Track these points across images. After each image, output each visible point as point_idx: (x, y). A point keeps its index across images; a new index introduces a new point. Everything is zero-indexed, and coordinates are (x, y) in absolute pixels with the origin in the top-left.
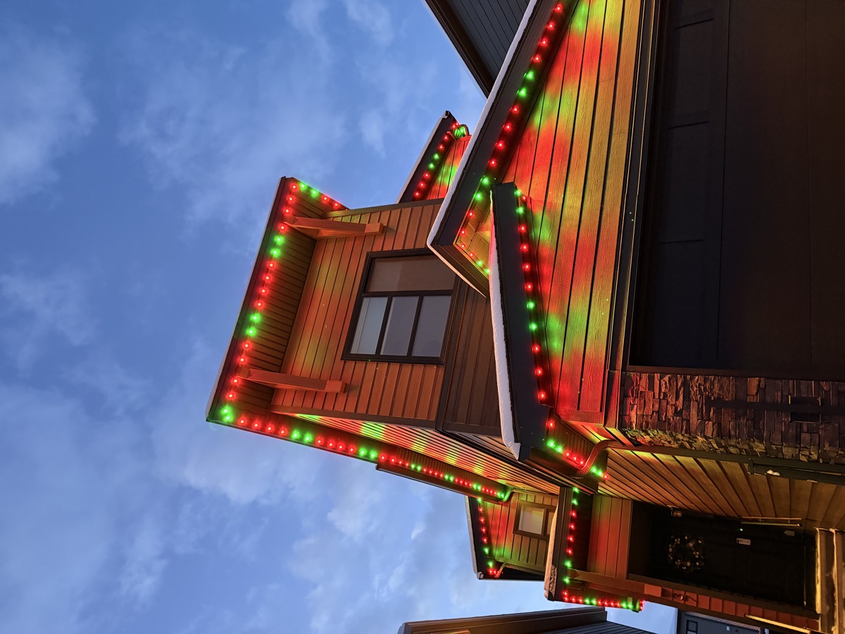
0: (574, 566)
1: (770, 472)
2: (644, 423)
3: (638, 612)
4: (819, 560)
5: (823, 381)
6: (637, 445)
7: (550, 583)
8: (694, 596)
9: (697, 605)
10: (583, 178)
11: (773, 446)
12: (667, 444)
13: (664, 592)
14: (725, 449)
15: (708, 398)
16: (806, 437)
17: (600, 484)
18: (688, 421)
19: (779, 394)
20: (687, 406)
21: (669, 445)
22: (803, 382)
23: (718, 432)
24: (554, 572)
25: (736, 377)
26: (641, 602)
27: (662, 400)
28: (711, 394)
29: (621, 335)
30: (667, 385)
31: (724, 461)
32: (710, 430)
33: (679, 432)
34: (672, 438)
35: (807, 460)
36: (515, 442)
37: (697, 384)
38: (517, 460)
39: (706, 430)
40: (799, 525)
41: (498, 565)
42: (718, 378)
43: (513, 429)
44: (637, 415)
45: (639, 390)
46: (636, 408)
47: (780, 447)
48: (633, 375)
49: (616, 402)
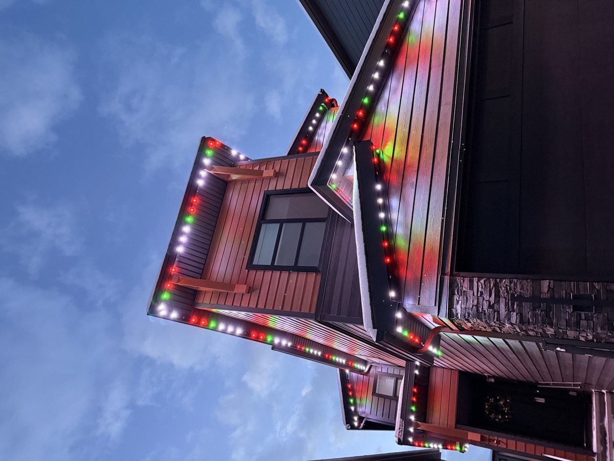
0: (416, 419)
1: (558, 349)
2: (467, 314)
3: (463, 453)
4: (594, 413)
5: (595, 282)
6: (462, 330)
7: (399, 432)
8: (504, 440)
9: (507, 447)
10: (420, 137)
11: (560, 330)
12: (483, 329)
13: (482, 438)
14: (526, 332)
15: (513, 295)
16: (584, 323)
17: (435, 358)
18: (498, 312)
19: (564, 292)
20: (497, 301)
21: (485, 330)
22: (581, 284)
23: (520, 319)
24: (402, 424)
25: (533, 280)
26: (465, 445)
27: (479, 297)
28: (514, 292)
29: (449, 250)
30: (482, 286)
31: (525, 341)
32: (514, 318)
33: (492, 320)
34: (487, 324)
35: (585, 340)
36: (373, 328)
37: (504, 285)
38: (375, 341)
39: (512, 318)
40: (579, 387)
41: (361, 419)
42: (520, 281)
43: (372, 319)
44: (461, 308)
45: (463, 290)
46: (460, 303)
47: (566, 330)
48: (458, 279)
49: (446, 299)
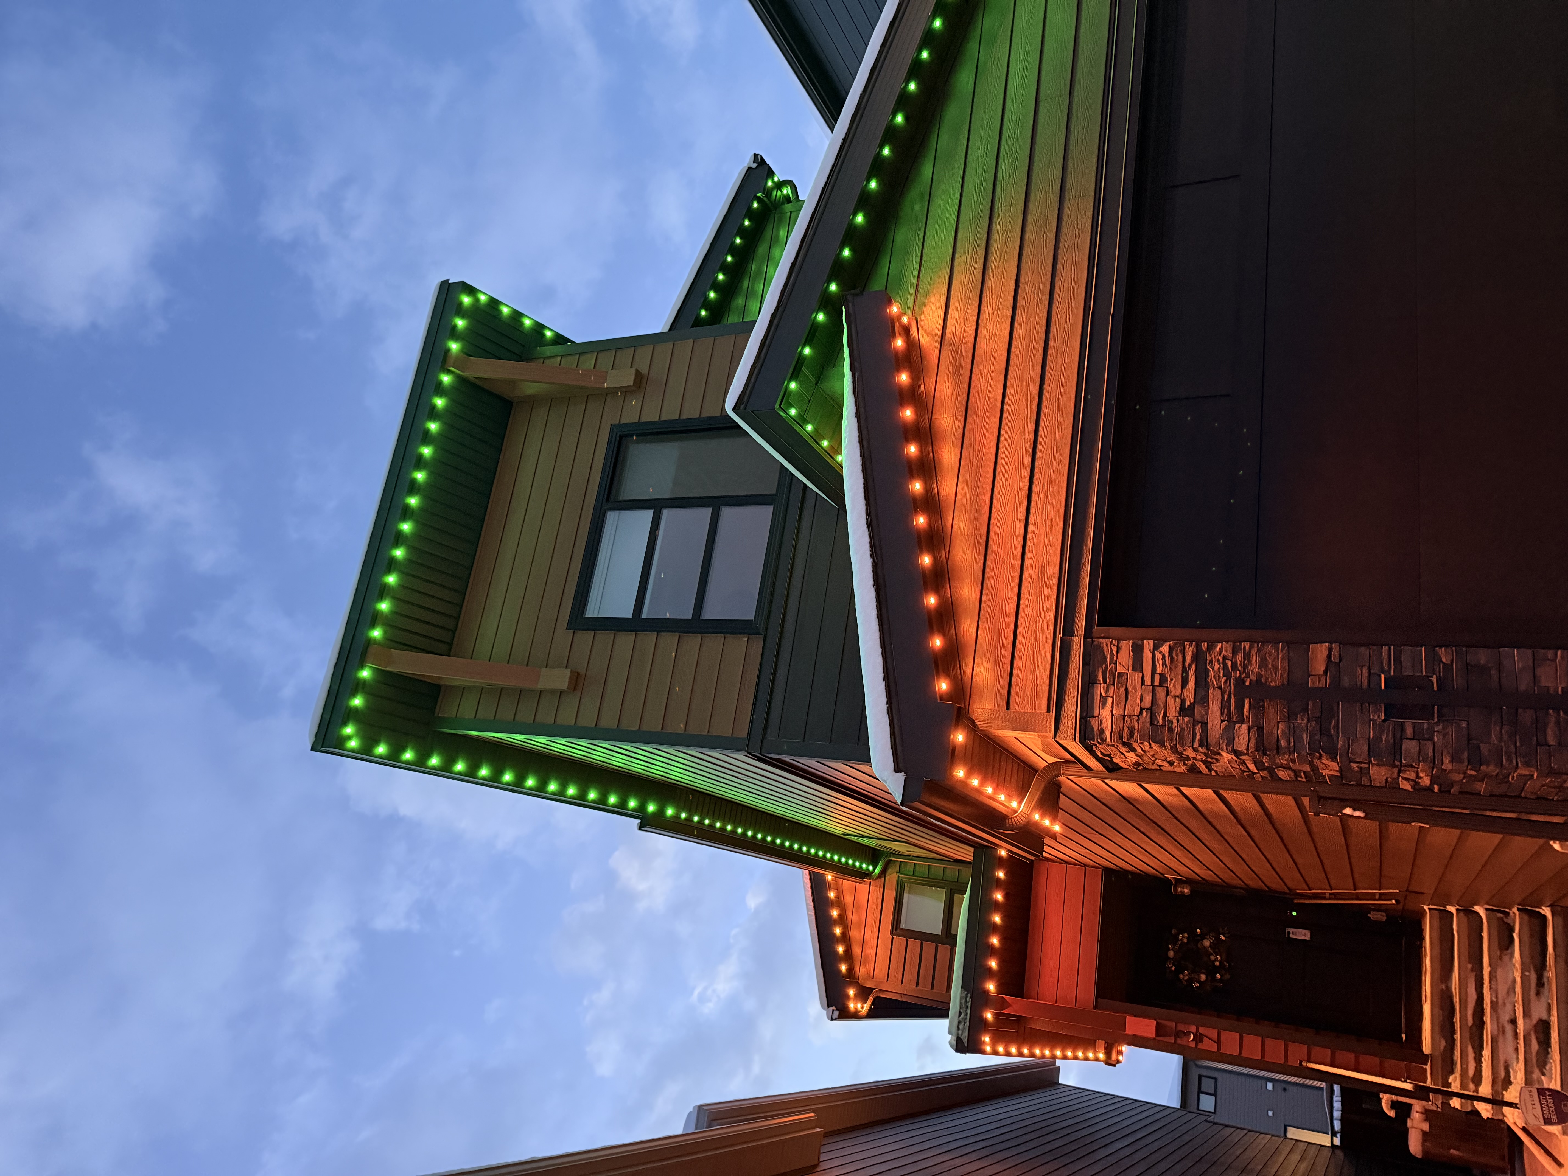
0: (1001, 989)
1: (1348, 811)
2: (1126, 730)
3: (1114, 1066)
4: (1427, 962)
5: (1441, 647)
6: (1112, 769)
7: (959, 1022)
8: (1214, 1034)
9: (1219, 1048)
10: (1013, 282)
11: (1354, 765)
12: (1167, 767)
13: (1160, 1030)
14: (1269, 772)
15: (1240, 682)
16: (1410, 746)
17: (1047, 840)
18: (1205, 724)
19: (1365, 671)
20: (1202, 699)
21: (1171, 769)
22: (1407, 651)
23: (1257, 742)
24: (966, 1002)
25: (1288, 644)
26: (1120, 1048)
27: (1157, 688)
28: (1244, 675)
29: (1084, 572)
30: (1165, 661)
31: (1270, 793)
32: (1243, 739)
33: (1188, 744)
34: (1177, 755)
35: (1412, 788)
36: (896, 772)
37: (1220, 657)
38: (899, 803)
39: (1236, 739)
40: (1393, 901)
41: (864, 993)
42: (1258, 646)
43: (892, 748)
44: (1113, 715)
45: (1116, 671)
46: (1110, 704)
47: (1366, 766)
48: (1104, 645)
49: (1076, 694)
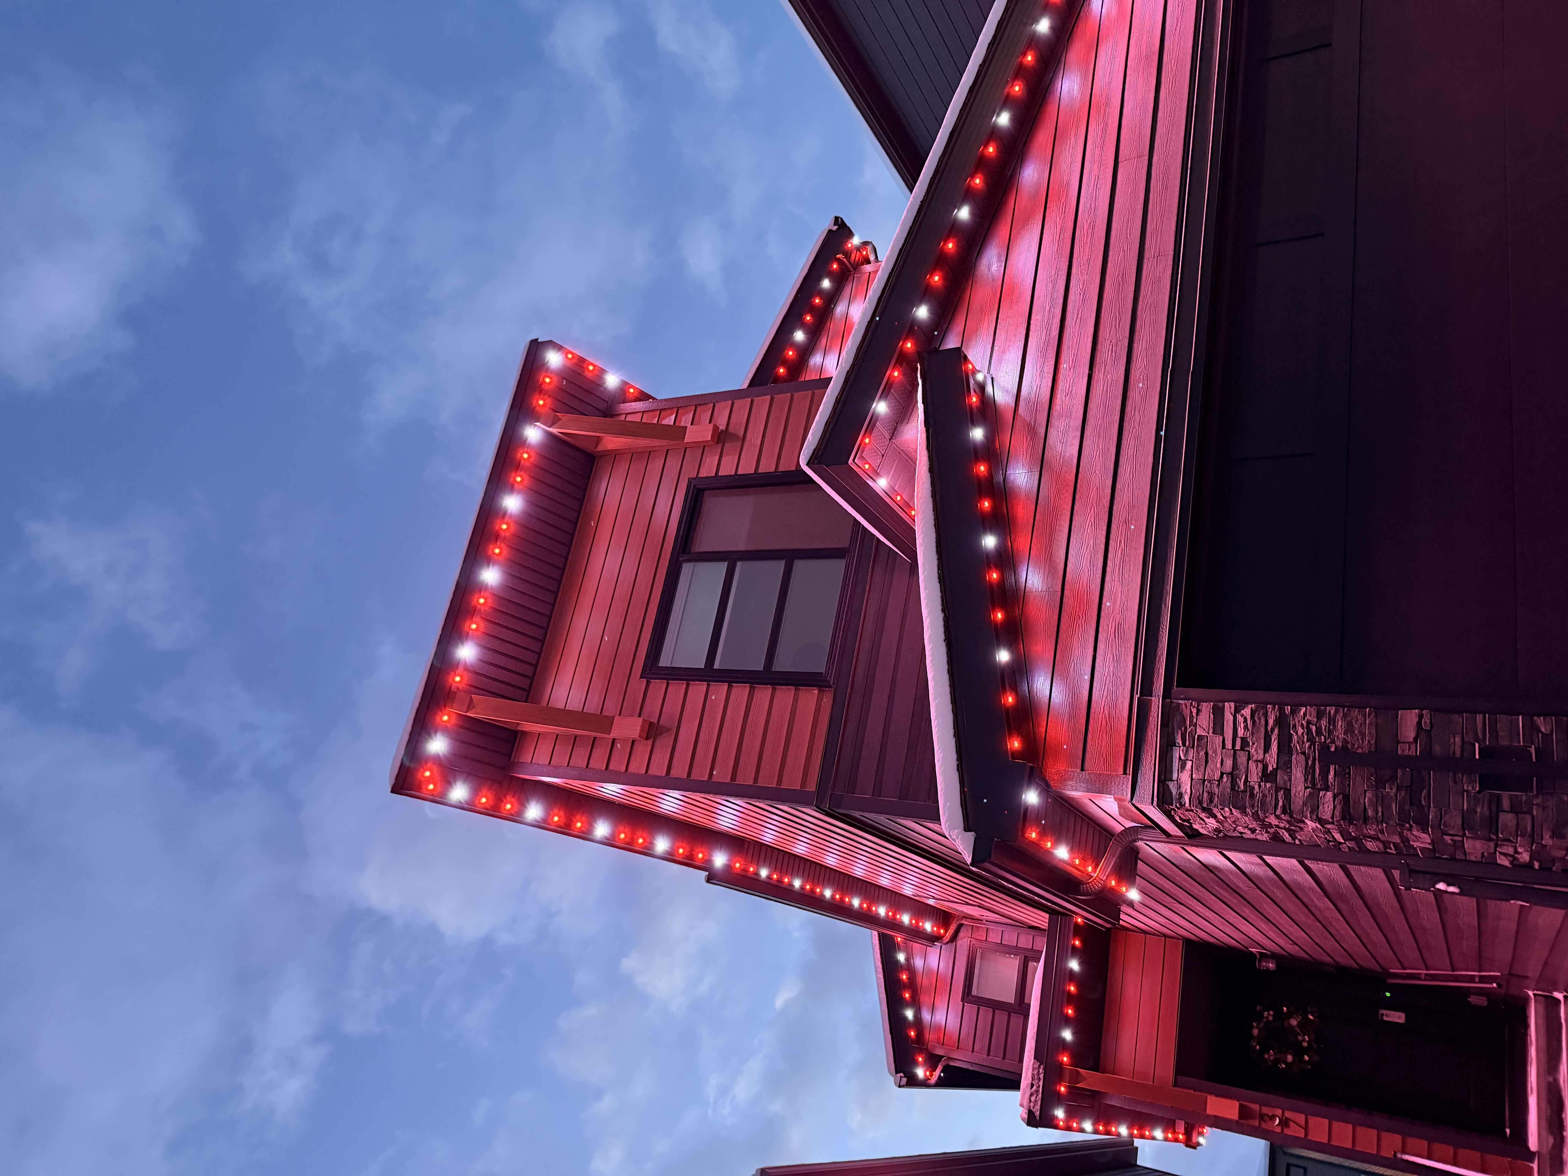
0: (1075, 1062)
1: (1441, 886)
2: (1205, 795)
3: (1195, 1148)
4: (1533, 1051)
5: (1539, 716)
6: (1193, 837)
7: (1031, 1095)
8: (1301, 1118)
9: (1306, 1134)
10: (1090, 340)
11: (1447, 838)
12: (1248, 834)
13: (1244, 1112)
14: (1357, 843)
15: (1325, 747)
16: (1507, 819)
17: (1124, 908)
18: (1288, 792)
19: (1458, 739)
20: (1285, 764)
21: (1253, 836)
22: (1503, 719)
23: (1343, 809)
24: (1038, 1073)
25: (1376, 709)
26: (1200, 1130)
27: (1238, 752)
28: (1329, 740)
29: (1162, 632)
30: (1247, 724)
31: (1355, 865)
32: (1328, 807)
33: (1270, 811)
34: (1258, 823)
35: (1510, 864)
36: (965, 831)
37: (1303, 722)
38: (969, 864)
39: (1321, 807)
40: (1495, 985)
41: (933, 1061)
42: (1344, 710)
43: (962, 806)
44: (1192, 779)
45: (1196, 734)
46: (1190, 767)
47: (1460, 839)
48: (1184, 706)
49: (1153, 757)
